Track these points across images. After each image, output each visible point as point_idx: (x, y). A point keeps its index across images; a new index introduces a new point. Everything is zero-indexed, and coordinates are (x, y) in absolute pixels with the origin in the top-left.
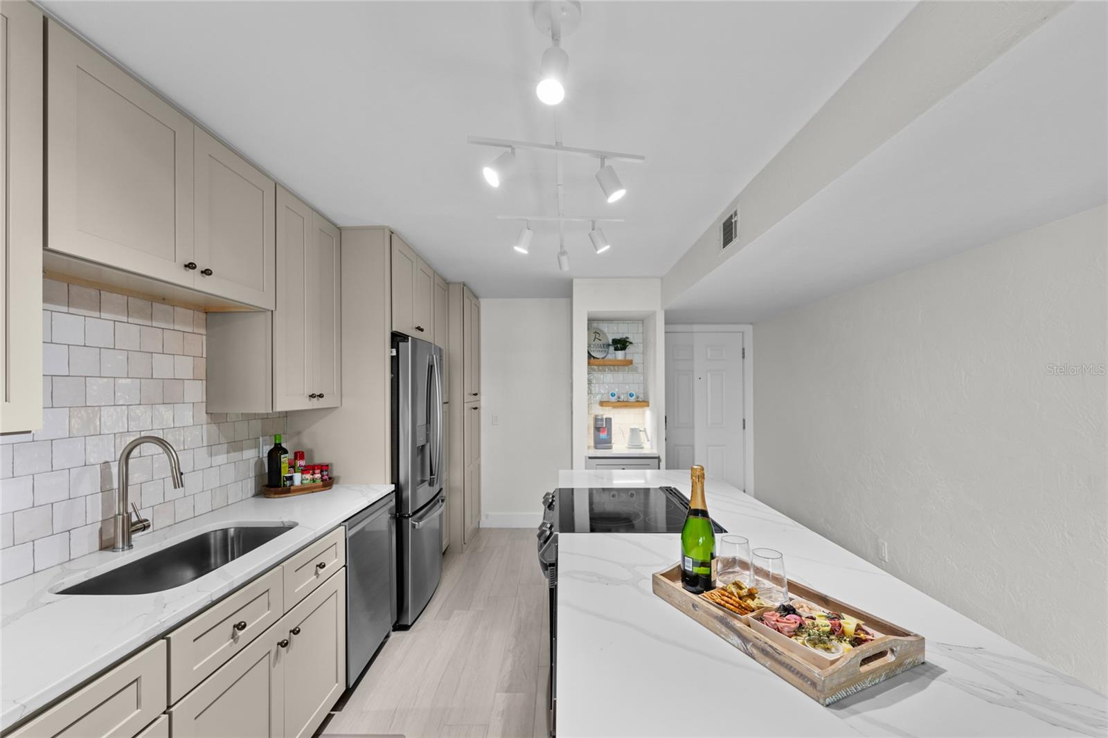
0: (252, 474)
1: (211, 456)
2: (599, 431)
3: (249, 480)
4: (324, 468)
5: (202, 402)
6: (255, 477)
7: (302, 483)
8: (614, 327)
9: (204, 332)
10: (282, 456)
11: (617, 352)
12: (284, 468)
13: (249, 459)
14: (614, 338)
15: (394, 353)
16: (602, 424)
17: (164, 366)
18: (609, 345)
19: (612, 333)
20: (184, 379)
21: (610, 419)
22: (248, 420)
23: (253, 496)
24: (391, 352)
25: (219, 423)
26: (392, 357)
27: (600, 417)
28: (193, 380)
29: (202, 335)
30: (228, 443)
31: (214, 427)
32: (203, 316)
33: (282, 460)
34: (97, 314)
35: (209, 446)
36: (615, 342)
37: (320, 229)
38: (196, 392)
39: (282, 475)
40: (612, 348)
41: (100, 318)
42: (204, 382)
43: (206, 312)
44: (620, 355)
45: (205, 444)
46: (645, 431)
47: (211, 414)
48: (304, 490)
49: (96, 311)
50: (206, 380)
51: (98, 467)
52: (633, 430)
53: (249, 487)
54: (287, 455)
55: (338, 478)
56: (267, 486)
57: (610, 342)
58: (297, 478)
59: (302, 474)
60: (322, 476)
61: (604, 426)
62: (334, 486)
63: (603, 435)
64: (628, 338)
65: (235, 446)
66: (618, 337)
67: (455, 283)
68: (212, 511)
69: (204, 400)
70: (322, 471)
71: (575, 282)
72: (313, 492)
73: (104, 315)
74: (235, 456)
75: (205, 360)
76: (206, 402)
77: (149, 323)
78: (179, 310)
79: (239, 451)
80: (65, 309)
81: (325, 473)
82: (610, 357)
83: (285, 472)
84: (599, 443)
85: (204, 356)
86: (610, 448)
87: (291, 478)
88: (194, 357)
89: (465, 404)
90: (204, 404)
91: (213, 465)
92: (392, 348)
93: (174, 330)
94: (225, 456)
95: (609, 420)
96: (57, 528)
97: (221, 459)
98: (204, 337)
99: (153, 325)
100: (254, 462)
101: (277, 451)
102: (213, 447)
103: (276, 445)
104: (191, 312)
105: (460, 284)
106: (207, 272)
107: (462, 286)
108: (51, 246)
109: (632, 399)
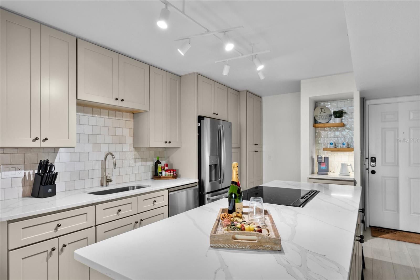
0: (151, 171)
1: (135, 162)
2: (321, 165)
3: (149, 173)
4: (174, 171)
5: (132, 144)
6: (152, 172)
7: (165, 175)
8: (335, 104)
9: (132, 120)
10: (159, 165)
11: (336, 119)
12: (159, 169)
13: (149, 165)
14: (335, 110)
15: (199, 125)
16: (322, 160)
17: (119, 132)
18: (331, 115)
19: (333, 107)
20: (126, 136)
21: (328, 158)
22: (149, 151)
23: (151, 179)
24: (198, 124)
25: (138, 151)
26: (198, 127)
27: (320, 157)
28: (129, 136)
29: (132, 121)
30: (141, 158)
31: (136, 153)
32: (132, 115)
33: (159, 166)
34: (100, 116)
35: (135, 159)
36: (335, 113)
37: (170, 78)
38: (130, 140)
39: (159, 172)
40: (333, 117)
41: (101, 117)
42: (133, 137)
43: (133, 113)
44: (338, 120)
45: (133, 158)
46: (351, 165)
47: (135, 148)
48: (166, 178)
49: (100, 115)
50: (134, 136)
51: (100, 161)
52: (343, 165)
53: (150, 175)
54: (161, 164)
55: (180, 175)
56: (155, 175)
57: (332, 114)
58: (164, 173)
59: (166, 172)
60: (174, 174)
61: (323, 161)
62: (178, 178)
63: (323, 167)
64: (343, 110)
65: (144, 159)
66: (337, 110)
67: (243, 91)
68: (136, 181)
69: (133, 143)
70: (173, 172)
71: (302, 82)
72: (169, 179)
73: (102, 116)
74: (144, 163)
75: (133, 130)
76: (134, 144)
77: (115, 118)
78: (124, 113)
79: (145, 162)
80: (92, 115)
81: (175, 173)
82: (331, 122)
83: (160, 170)
84: (321, 171)
85: (133, 128)
86: (327, 174)
87: (161, 173)
88: (129, 128)
89: (247, 149)
90: (133, 145)
91: (136, 165)
92: (198, 122)
93: (123, 120)
94: (140, 163)
95: (326, 159)
96: (90, 177)
97: (139, 164)
98: (133, 122)
99: (116, 119)
100: (151, 167)
101: (158, 162)
102: (136, 159)
103: (157, 160)
104: (128, 114)
105: (245, 91)
106: (122, 100)
107: (246, 91)
108: (78, 98)
109: (345, 146)
